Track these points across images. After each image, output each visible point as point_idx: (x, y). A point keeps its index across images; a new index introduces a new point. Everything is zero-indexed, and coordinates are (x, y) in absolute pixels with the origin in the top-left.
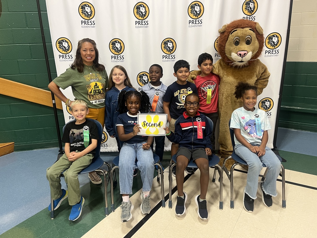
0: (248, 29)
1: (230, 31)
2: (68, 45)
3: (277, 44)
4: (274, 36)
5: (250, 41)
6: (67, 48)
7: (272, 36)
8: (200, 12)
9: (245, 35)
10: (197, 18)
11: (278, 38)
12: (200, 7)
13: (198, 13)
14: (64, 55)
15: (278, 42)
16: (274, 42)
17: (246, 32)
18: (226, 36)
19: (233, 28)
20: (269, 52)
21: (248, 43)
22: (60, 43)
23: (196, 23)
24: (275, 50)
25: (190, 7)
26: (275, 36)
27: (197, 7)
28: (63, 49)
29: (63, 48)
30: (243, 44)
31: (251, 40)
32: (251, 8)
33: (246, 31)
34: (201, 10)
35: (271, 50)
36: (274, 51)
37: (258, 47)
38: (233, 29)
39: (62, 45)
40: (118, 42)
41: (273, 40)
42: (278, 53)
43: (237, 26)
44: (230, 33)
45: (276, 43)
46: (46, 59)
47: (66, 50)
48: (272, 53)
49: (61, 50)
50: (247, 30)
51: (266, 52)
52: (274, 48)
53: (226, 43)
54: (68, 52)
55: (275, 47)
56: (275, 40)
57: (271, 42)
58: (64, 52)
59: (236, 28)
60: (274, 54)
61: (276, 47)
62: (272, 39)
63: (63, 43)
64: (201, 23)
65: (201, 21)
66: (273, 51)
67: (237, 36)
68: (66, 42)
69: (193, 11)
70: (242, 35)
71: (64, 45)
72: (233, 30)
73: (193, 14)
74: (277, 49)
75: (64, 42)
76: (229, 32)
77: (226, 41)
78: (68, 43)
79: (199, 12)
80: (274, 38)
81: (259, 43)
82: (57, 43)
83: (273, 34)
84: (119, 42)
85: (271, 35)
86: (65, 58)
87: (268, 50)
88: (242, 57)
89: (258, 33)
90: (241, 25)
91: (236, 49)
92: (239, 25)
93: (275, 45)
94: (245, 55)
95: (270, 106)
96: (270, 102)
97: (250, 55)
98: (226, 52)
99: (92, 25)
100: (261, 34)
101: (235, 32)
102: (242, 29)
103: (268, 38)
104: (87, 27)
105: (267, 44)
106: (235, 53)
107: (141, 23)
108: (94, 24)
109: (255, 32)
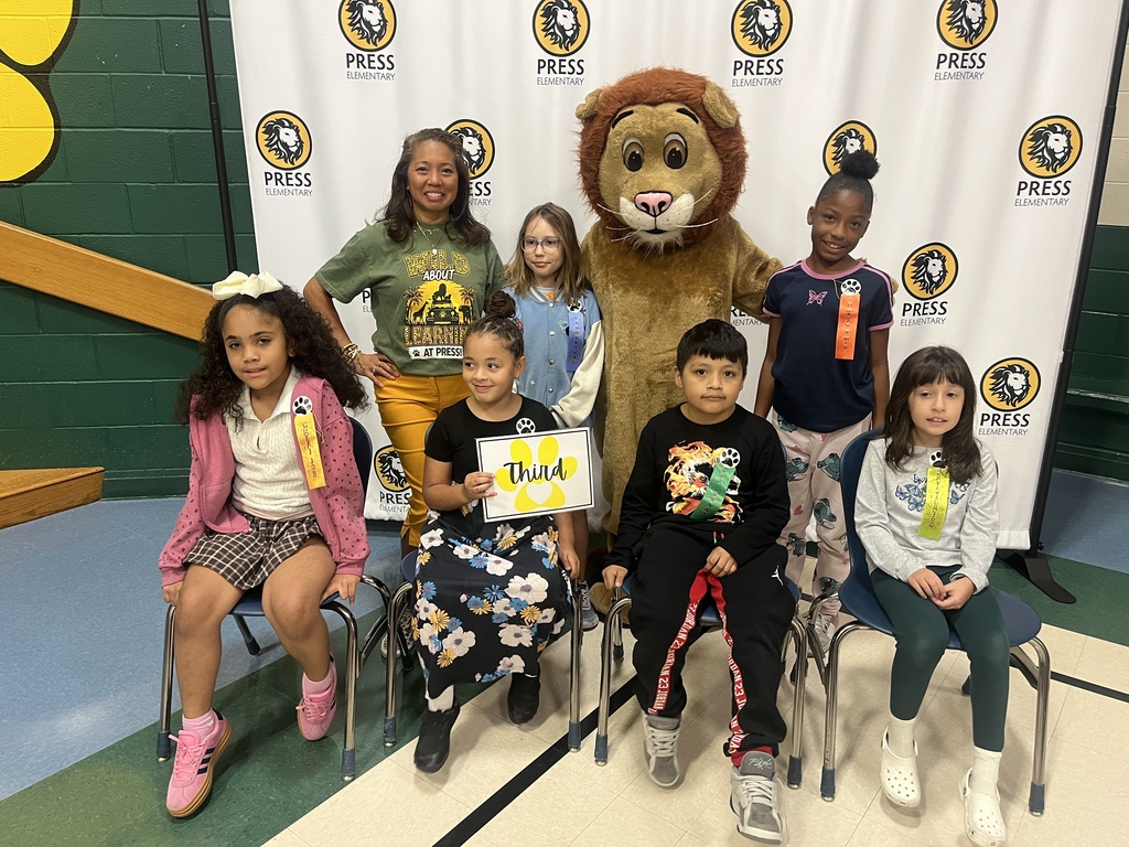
0: (670, 108)
1: (610, 113)
2: (299, 137)
3: (1064, 158)
4: (1053, 128)
5: (683, 154)
6: (294, 149)
7: (1046, 129)
8: (778, 30)
10: (764, 52)
11: (1069, 136)
12: (778, 12)
13: (770, 33)
14: (283, 173)
15: (1069, 152)
16: (1052, 152)
17: (664, 119)
18: (596, 133)
19: (620, 101)
20: (1031, 189)
21: (676, 160)
22: (271, 130)
23: (761, 70)
24: (1054, 180)
25: (740, 13)
26: (1059, 129)
27: (767, 11)
28: (281, 151)
29: (279, 149)
30: (656, 165)
31: (686, 150)
32: (969, 22)
33: (664, 116)
34: (780, 24)
35: (1041, 181)
36: (1051, 185)
37: (719, 176)
38: (620, 106)
39: (276, 138)
40: (471, 133)
41: (1051, 143)
42: (1066, 191)
43: (635, 97)
44: (610, 122)
45: (1059, 156)
46: (222, 183)
47: (291, 156)
48: (1044, 194)
49: (272, 156)
50: (670, 115)
51: (1023, 186)
52: (1051, 173)
54: (297, 163)
55: (1055, 171)
56: (1057, 143)
57: (1042, 150)
58: (281, 163)
59: (629, 105)
60: (1051, 196)
61: (1059, 171)
62: (1046, 139)
63: (282, 131)
64: (778, 71)
65: (780, 63)
66: (1048, 185)
67: (634, 136)
68: (291, 126)
69: (753, 27)
70: (648, 131)
71: (283, 137)
72: (620, 110)
73: (749, 37)
74: (1063, 178)
75: (284, 127)
76: (608, 117)
78: (297, 131)
79: (773, 31)
80: (1052, 136)
81: (721, 159)
82: (262, 130)
83: (1051, 122)
84: (475, 135)
85: (1044, 124)
86: (285, 182)
87: (1029, 179)
88: (655, 216)
89: (714, 122)
90: (648, 95)
91: (633, 186)
92: (641, 94)
93: (1055, 163)
94: (663, 209)
95: (1026, 391)
96: (1027, 376)
97: (682, 208)
98: (603, 194)
99: (385, 71)
100: (724, 125)
101: (626, 119)
102: (650, 108)
103: (1029, 137)
104: (365, 76)
105: (1026, 158)
106: (627, 198)
107: (557, 68)
108: (390, 66)
109: (700, 123)
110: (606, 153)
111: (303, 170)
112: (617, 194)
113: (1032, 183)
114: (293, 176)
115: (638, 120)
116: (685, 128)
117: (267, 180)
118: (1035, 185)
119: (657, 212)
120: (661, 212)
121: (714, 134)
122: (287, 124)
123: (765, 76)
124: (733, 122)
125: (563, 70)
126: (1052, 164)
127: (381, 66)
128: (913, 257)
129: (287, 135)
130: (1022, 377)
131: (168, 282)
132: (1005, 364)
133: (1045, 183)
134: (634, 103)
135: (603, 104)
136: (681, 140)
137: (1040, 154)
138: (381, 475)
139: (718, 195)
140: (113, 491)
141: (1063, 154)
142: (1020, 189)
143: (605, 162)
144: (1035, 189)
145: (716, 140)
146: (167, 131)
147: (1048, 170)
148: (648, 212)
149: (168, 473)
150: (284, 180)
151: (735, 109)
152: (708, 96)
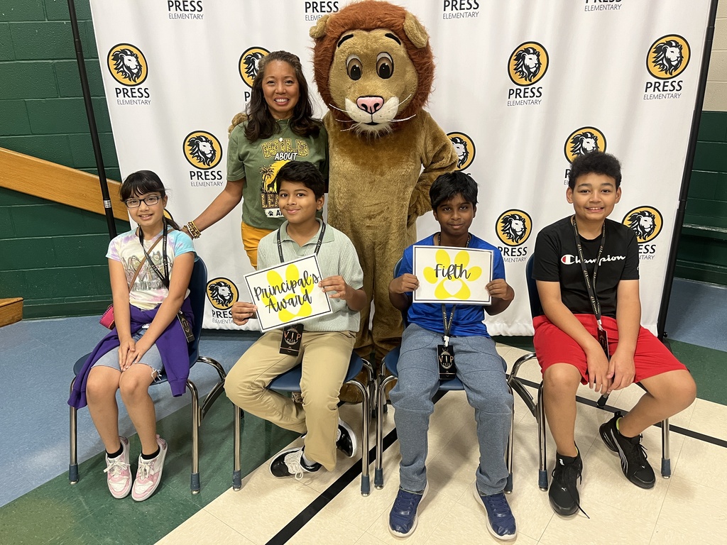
0: (380, 33)
1: (336, 35)
2: (138, 63)
3: (677, 64)
4: (669, 44)
5: (391, 67)
6: (135, 71)
7: (665, 44)
9: (373, 50)
11: (681, 49)
14: (129, 88)
15: (681, 60)
16: (669, 61)
17: (376, 42)
18: (326, 49)
19: (343, 27)
20: (655, 87)
21: (385, 72)
22: (118, 57)
24: (671, 81)
26: (674, 44)
28: (126, 72)
29: (124, 70)
30: (371, 76)
31: (393, 65)
33: (376, 40)
35: (662, 82)
36: (669, 84)
37: (416, 84)
38: (343, 30)
39: (122, 64)
40: (260, 57)
41: (668, 54)
42: (679, 88)
43: (354, 24)
44: (336, 42)
45: (674, 63)
46: (86, 97)
47: (133, 76)
48: (663, 90)
49: (120, 76)
50: (380, 38)
51: (649, 85)
52: (669, 76)
53: (329, 70)
54: (138, 81)
55: (671, 74)
56: (672, 54)
57: (662, 59)
58: (127, 81)
59: (350, 30)
60: (668, 92)
61: (674, 74)
62: (665, 51)
63: (126, 58)
66: (666, 84)
67: (354, 54)
68: (132, 54)
70: (365, 51)
71: (126, 62)
72: (343, 33)
74: (677, 79)
75: (127, 55)
76: (334, 38)
77: (331, 65)
78: (137, 58)
80: (669, 49)
81: (417, 70)
82: (111, 57)
83: (668, 39)
85: (664, 41)
86: (130, 95)
87: (653, 80)
88: (372, 113)
89: (412, 43)
90: (364, 22)
91: (355, 91)
92: (359, 21)
93: (671, 68)
94: (377, 108)
95: (653, 229)
96: (653, 218)
97: (391, 107)
98: (333, 95)
99: (196, 12)
100: (419, 46)
101: (348, 40)
102: (365, 33)
103: (653, 50)
104: (181, 16)
105: (651, 65)
106: (351, 100)
107: (319, 8)
108: (200, 9)
109: (402, 45)
110: (334, 65)
111: (143, 86)
112: (343, 96)
113: (655, 83)
114: (136, 90)
115: (357, 42)
116: (392, 49)
117: (117, 93)
118: (657, 85)
119: (373, 111)
120: (376, 111)
121: (412, 53)
122: (129, 53)
123: (466, 11)
124: (425, 44)
125: (323, 9)
126: (669, 69)
127: (193, 9)
128: (572, 137)
129: (130, 62)
130: (650, 219)
131: (57, 168)
132: (638, 211)
133: (665, 82)
134: (353, 29)
135: (330, 28)
136: (389, 58)
137: (661, 62)
138: (211, 299)
139: (415, 97)
140: (29, 314)
141: (677, 62)
142: (647, 88)
143: (333, 72)
144: (657, 87)
145: (413, 57)
146: (51, 61)
147: (666, 73)
148: (366, 111)
149: (67, 300)
150: (129, 94)
151: (426, 34)
152: (408, 24)
